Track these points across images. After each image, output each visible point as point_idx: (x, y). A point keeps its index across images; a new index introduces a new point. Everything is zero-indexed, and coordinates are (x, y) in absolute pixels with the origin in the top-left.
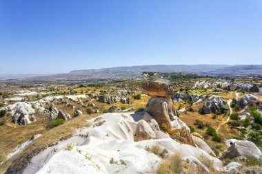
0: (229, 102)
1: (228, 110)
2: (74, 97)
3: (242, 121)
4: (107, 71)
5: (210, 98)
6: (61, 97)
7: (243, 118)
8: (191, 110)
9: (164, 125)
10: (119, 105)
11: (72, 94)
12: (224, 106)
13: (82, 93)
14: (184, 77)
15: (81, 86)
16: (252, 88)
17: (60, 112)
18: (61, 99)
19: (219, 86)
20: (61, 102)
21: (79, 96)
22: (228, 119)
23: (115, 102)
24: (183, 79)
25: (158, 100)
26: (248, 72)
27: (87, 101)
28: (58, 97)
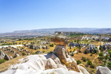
0: (98, 47)
1: (98, 51)
2: (15, 46)
3: (104, 57)
4: (35, 31)
5: (89, 45)
6: (7, 46)
7: (105, 55)
8: (80, 52)
9: (63, 61)
10: (41, 50)
11: (14, 44)
12: (96, 49)
13: (20, 44)
14: (77, 34)
15: (20, 40)
16: (109, 40)
17: (6, 55)
18: (7, 48)
19: (94, 39)
20: (7, 49)
21: (18, 46)
22: (98, 56)
23: (39, 48)
24: (76, 35)
25: (60, 47)
26: (108, 32)
27: (23, 48)
28: (5, 46)
